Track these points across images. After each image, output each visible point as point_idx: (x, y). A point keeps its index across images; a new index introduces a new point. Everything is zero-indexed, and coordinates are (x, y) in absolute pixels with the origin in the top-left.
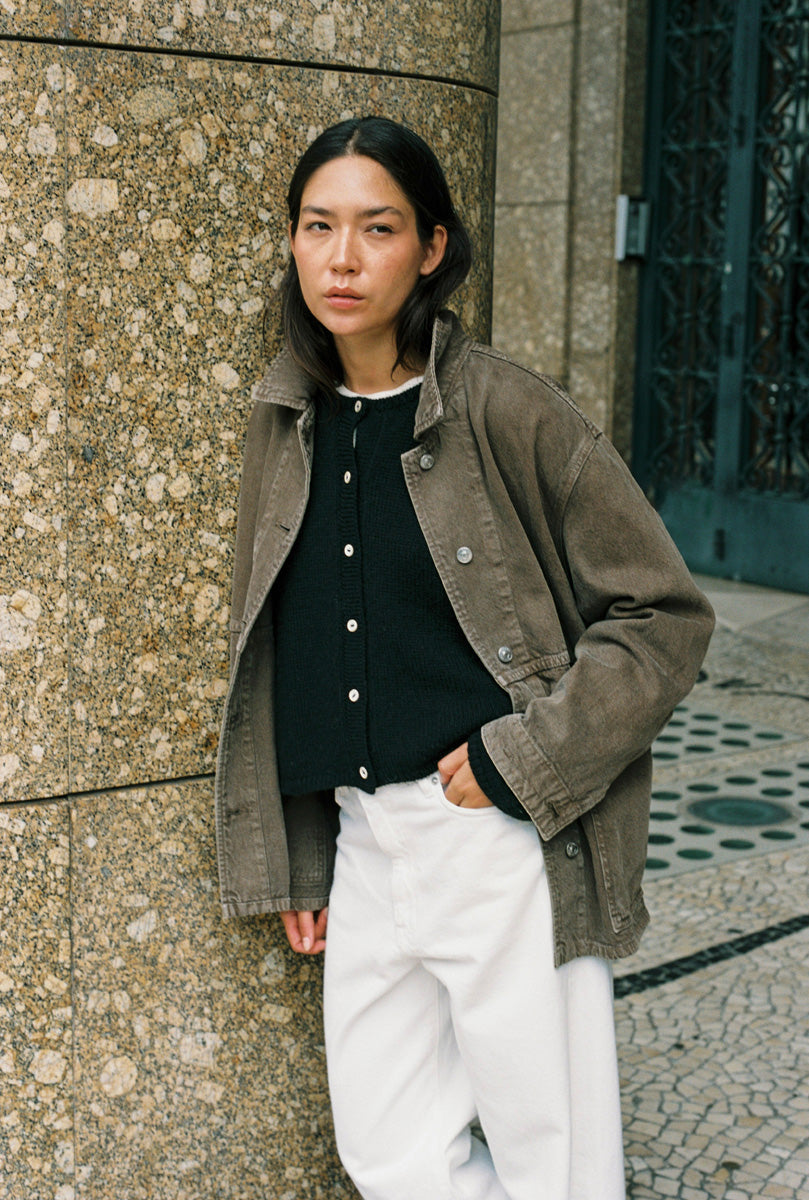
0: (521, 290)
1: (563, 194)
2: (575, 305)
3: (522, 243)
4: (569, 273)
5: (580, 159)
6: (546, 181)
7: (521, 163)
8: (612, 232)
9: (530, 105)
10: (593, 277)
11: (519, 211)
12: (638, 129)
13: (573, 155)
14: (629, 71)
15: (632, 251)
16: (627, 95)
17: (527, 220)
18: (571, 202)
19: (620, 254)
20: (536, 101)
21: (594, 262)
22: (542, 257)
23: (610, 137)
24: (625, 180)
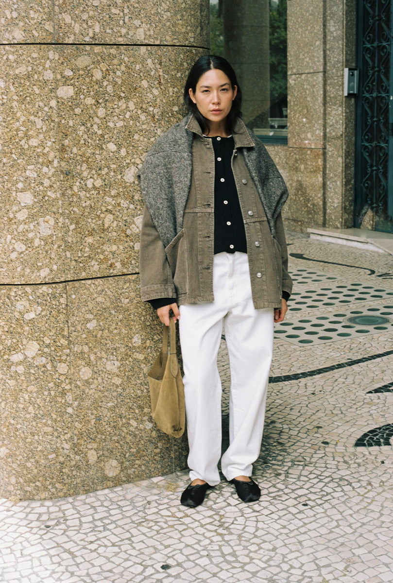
0: (305, 111)
1: (321, 69)
2: (328, 116)
3: (305, 90)
4: (325, 103)
5: (328, 52)
6: (314, 63)
7: (304, 55)
8: (343, 84)
9: (307, 30)
10: (335, 104)
11: (303, 76)
12: (353, 38)
13: (325, 51)
14: (348, 13)
15: (351, 92)
16: (347, 24)
17: (306, 80)
18: (325, 72)
19: (346, 94)
20: (309, 28)
21: (335, 98)
22: (313, 96)
23: (340, 42)
24: (347, 61)
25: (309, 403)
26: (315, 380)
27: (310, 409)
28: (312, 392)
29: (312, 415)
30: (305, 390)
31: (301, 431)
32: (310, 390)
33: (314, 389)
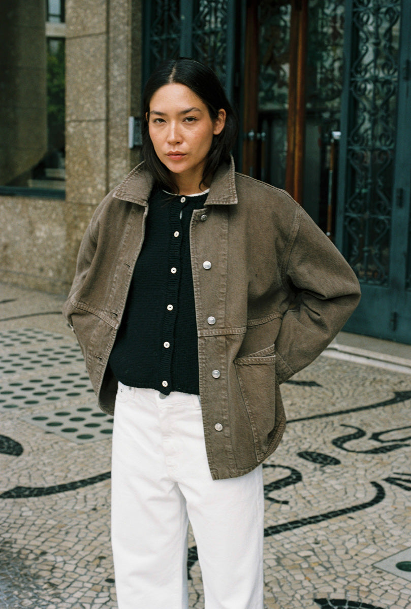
0: (85, 163)
1: (103, 116)
2: (111, 170)
3: (85, 139)
4: (108, 154)
5: (111, 99)
6: (95, 109)
7: (84, 100)
8: (127, 135)
9: (87, 72)
10: (118, 156)
11: (84, 124)
12: (139, 85)
13: (107, 97)
14: (133, 57)
15: (137, 143)
16: (132, 69)
17: (87, 128)
18: (107, 120)
19: (131, 145)
20: (90, 70)
21: (119, 149)
22: (95, 147)
23: (125, 88)
24: (132, 109)
25: (90, 523)
26: (97, 490)
27: (91, 532)
28: (93, 507)
29: (92, 540)
30: (84, 504)
31: (79, 565)
32: (91, 504)
33: (95, 503)
